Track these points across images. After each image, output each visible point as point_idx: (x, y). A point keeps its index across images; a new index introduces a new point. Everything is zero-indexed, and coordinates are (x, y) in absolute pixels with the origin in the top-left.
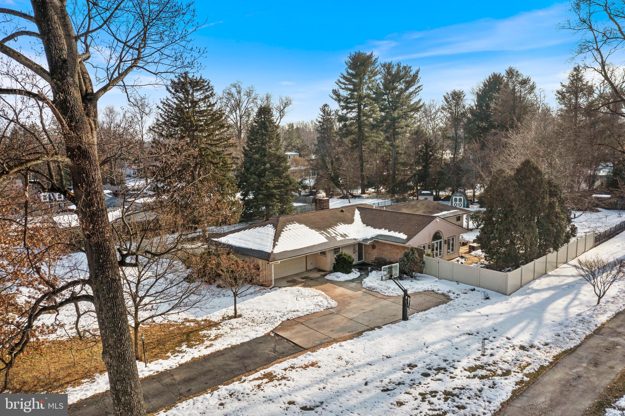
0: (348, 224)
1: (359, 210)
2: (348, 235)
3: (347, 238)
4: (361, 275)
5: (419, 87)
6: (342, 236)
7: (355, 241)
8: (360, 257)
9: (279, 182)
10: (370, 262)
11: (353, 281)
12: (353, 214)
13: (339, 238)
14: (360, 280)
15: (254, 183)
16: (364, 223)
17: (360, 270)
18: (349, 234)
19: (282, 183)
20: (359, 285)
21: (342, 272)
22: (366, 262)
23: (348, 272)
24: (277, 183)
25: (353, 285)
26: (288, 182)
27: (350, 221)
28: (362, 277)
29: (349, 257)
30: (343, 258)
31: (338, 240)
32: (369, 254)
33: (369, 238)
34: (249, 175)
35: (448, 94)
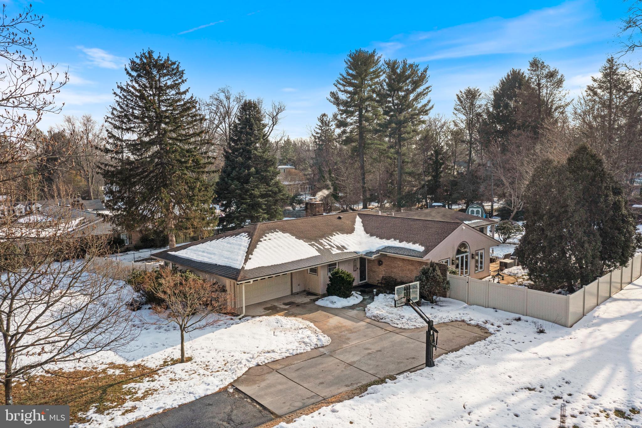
0: (347, 233)
1: (360, 217)
2: (346, 247)
3: (345, 251)
4: (364, 299)
5: (427, 88)
6: (338, 248)
7: (355, 255)
8: (362, 277)
9: (266, 190)
10: (376, 283)
11: (353, 307)
12: (354, 222)
13: (335, 251)
14: (362, 305)
15: (236, 190)
16: (367, 233)
17: (363, 293)
18: (348, 246)
19: (270, 191)
20: (362, 313)
21: (338, 295)
22: (371, 282)
23: (346, 295)
24: (264, 191)
25: (354, 313)
26: (277, 189)
27: (350, 230)
28: (365, 303)
29: (348, 275)
30: (340, 276)
31: (334, 253)
32: (374, 272)
33: (374, 251)
34: (230, 181)
35: (461, 92)
